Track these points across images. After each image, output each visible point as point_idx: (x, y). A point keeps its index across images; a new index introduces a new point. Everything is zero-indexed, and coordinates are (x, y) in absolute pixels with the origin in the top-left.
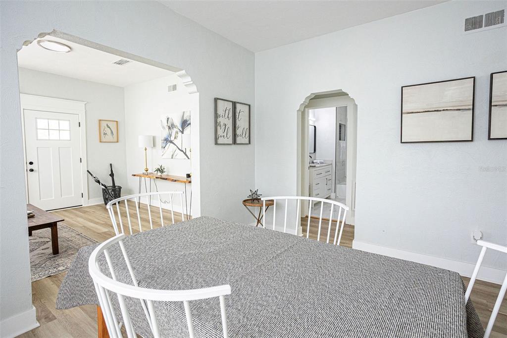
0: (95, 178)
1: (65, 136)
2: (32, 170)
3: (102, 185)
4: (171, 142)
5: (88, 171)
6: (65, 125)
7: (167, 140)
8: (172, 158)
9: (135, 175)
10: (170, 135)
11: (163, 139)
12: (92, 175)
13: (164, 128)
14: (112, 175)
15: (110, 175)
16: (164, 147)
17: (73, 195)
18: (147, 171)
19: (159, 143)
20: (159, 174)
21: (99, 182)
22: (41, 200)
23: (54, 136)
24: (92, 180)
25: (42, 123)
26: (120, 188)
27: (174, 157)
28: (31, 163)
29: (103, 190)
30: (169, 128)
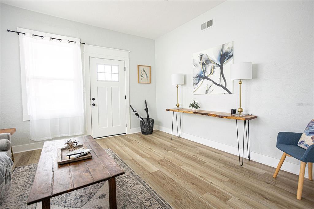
0: (135, 112)
1: (115, 78)
2: (94, 105)
3: (140, 117)
4: (205, 78)
5: (130, 106)
6: (115, 69)
7: (200, 77)
8: (206, 94)
9: (169, 110)
10: (204, 72)
11: (195, 76)
12: (133, 109)
13: (196, 65)
14: (147, 109)
15: (145, 110)
16: (197, 84)
17: (120, 125)
18: (178, 106)
19: (191, 80)
20: (194, 109)
21: (137, 115)
22: (100, 128)
23: (108, 78)
24: (133, 113)
25: (101, 68)
26: (153, 120)
27: (208, 93)
28: (94, 99)
29: (141, 121)
30: (203, 64)
